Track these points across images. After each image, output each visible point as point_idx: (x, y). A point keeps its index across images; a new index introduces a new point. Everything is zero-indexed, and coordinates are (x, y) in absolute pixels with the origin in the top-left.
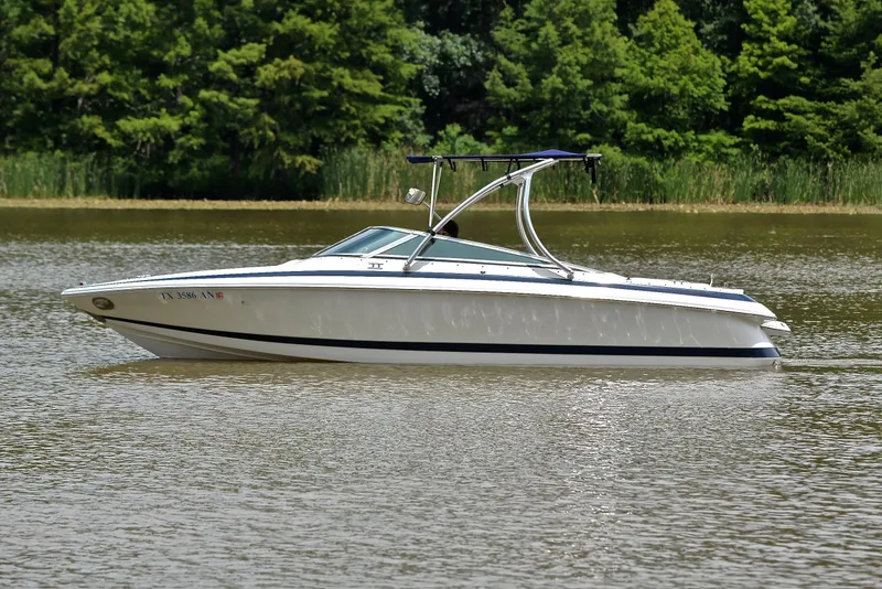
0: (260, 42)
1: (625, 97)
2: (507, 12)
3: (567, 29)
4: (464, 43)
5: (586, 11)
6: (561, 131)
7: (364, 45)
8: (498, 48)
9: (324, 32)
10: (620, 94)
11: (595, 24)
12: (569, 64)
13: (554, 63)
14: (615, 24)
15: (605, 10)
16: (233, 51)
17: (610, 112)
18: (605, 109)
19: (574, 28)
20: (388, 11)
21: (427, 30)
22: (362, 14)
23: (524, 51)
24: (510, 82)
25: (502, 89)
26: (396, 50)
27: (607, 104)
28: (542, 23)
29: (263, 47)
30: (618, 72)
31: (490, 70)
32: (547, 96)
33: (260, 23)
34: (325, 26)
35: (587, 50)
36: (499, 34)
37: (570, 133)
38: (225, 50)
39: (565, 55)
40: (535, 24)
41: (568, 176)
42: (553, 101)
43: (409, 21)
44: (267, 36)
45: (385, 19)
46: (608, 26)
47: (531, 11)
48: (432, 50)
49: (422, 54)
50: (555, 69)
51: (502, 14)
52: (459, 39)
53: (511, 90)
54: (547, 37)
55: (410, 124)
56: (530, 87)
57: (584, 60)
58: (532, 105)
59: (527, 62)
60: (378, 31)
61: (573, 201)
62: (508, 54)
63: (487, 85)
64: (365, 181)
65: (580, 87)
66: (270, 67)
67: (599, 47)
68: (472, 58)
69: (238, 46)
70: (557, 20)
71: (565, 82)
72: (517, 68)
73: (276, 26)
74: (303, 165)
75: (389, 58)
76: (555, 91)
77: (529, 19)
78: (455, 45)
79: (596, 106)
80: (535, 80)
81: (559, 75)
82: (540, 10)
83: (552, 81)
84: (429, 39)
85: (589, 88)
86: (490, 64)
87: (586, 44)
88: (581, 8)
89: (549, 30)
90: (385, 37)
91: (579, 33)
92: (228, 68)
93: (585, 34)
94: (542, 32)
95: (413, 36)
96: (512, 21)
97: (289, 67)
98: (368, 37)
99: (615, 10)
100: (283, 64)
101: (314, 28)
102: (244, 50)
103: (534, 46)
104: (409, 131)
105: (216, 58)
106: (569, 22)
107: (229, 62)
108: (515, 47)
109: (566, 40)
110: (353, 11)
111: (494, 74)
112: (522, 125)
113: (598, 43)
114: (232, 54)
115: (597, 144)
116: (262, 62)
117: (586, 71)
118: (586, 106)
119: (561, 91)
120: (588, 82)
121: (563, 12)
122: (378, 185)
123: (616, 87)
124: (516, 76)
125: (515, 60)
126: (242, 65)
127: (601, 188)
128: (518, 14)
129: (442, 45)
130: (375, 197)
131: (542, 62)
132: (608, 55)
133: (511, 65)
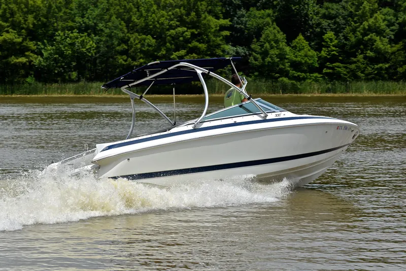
0: (185, 50)
1: (289, 64)
2: (255, 40)
3: (272, 44)
4: (243, 49)
5: (277, 40)
6: (271, 74)
7: (215, 50)
8: (253, 50)
9: (203, 46)
10: (287, 63)
11: (280, 43)
12: (273, 54)
13: (269, 54)
14: (286, 43)
15: (283, 39)
16: (177, 52)
18: (283, 67)
19: (274, 44)
20: (221, 40)
21: (232, 45)
22: (214, 41)
23: (260, 51)
24: (256, 59)
25: (254, 62)
26: (224, 51)
27: (284, 65)
28: (265, 43)
29: (186, 51)
30: (287, 57)
31: (250, 56)
32: (266, 64)
33: (185, 44)
34: (203, 45)
35: (278, 50)
36: (253, 46)
37: (273, 74)
38: (175, 52)
39: (272, 52)
40: (263, 43)
41: (273, 87)
42: (268, 65)
43: (227, 43)
44: (187, 48)
45: (220, 42)
46: (284, 43)
47: (262, 39)
48: (234, 51)
49: (231, 52)
50: (269, 56)
51: (253, 40)
52: (241, 48)
53: (256, 62)
54: (266, 47)
55: (228, 72)
56: (262, 61)
57: (277, 53)
58: (263, 66)
59: (260, 54)
60: (218, 46)
61: (274, 93)
62: (255, 52)
63: (249, 61)
64: (215, 88)
65: (276, 61)
66: (188, 57)
67: (281, 49)
68: (245, 53)
69: (179, 51)
70: (269, 42)
71: (272, 60)
72: (258, 56)
73: (190, 45)
74: (197, 84)
75: (221, 53)
76: (269, 62)
77: (261, 42)
78: (240, 50)
79: (281, 66)
80: (263, 59)
81: (270, 58)
82: (264, 39)
83: (268, 59)
84: (233, 48)
85: (279, 61)
86: (250, 55)
87: (277, 49)
88: (276, 38)
89: (267, 45)
90: (220, 48)
91: (276, 45)
92: (176, 57)
93: (277, 46)
94: (265, 45)
95: (228, 47)
96: (257, 42)
97: (193, 57)
98: (215, 48)
99: (286, 39)
100: (192, 56)
101: (200, 45)
102: (180, 52)
103: (263, 49)
104: (227, 74)
105: (172, 54)
106: (272, 43)
107: (176, 55)
108: (257, 50)
109: (272, 47)
110: (211, 40)
111: (252, 58)
112: (259, 72)
113: (281, 48)
114: (177, 53)
115: (281, 77)
116: (185, 55)
117: (278, 56)
118: (278, 66)
119: (270, 62)
120: (278, 60)
121: (271, 40)
122: (219, 89)
123: (286, 61)
124: (258, 58)
125: (257, 54)
126: (180, 56)
127: (282, 90)
128: (258, 40)
129: (236, 50)
130: (218, 93)
131: (265, 54)
132: (284, 52)
133: (256, 55)
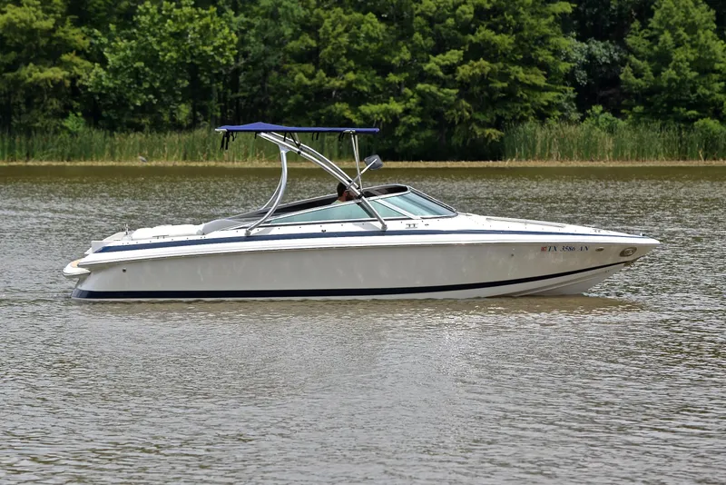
0: (459, 49)
1: (723, 84)
2: (636, 24)
3: (679, 35)
4: (604, 47)
5: (694, 23)
6: (675, 109)
7: (533, 50)
8: (630, 51)
9: (505, 41)
10: (719, 81)
11: (700, 32)
12: (681, 61)
13: (671, 61)
14: (715, 31)
15: (707, 22)
16: (441, 56)
17: (712, 95)
18: (708, 93)
19: (685, 35)
20: (550, 25)
21: (578, 38)
22: (532, 28)
23: (649, 52)
24: (638, 74)
25: (632, 79)
26: (556, 53)
27: (709, 89)
28: (662, 32)
29: (461, 52)
30: (717, 66)
31: (624, 66)
32: (665, 85)
33: (459, 35)
34: (505, 37)
35: (694, 50)
36: (630, 41)
37: (682, 110)
38: (435, 55)
39: (679, 55)
40: (656, 33)
41: (681, 141)
42: (669, 88)
43: (566, 32)
44: (464, 45)
45: (548, 31)
46: (709, 33)
47: (653, 23)
48: (582, 52)
49: (575, 55)
50: (671, 65)
51: (632, 26)
52: (601, 44)
53: (639, 80)
54: (665, 42)
55: (566, 105)
56: (653, 78)
57: (692, 58)
58: (654, 90)
59: (650, 60)
60: (543, 40)
61: (685, 159)
62: (636, 54)
63: (622, 77)
64: (534, 146)
65: (689, 77)
66: (466, 66)
67: (702, 48)
68: (611, 57)
69: (444, 52)
70: (672, 29)
71: (678, 74)
72: (643, 64)
73: (471, 37)
74: (490, 135)
75: (551, 58)
76: (671, 80)
77: (651, 29)
78: (598, 48)
79: (701, 90)
80: (657, 73)
81: (674, 68)
82: (660, 22)
83: (669, 73)
84: (580, 45)
85: (696, 77)
86: (624, 62)
87: (693, 46)
88: (689, 20)
89: (667, 37)
90: (548, 44)
91: (688, 38)
92: (437, 68)
93: (693, 39)
94: (661, 38)
95: (568, 43)
96: (640, 30)
97: (479, 67)
98: (535, 44)
99: (716, 22)
100: (475, 64)
101: (498, 38)
102: (448, 55)
103: (656, 48)
104: (565, 110)
105: (428, 61)
106: (681, 31)
107: (437, 64)
108: (641, 49)
109: (678, 44)
110: (526, 26)
111: (627, 69)
112: (647, 105)
113: (702, 45)
114: (439, 58)
115: (702, 118)
116: (461, 63)
117: (694, 65)
118: (694, 90)
119: (675, 80)
120: (695, 74)
121: (676, 23)
122: (543, 149)
123: (715, 77)
124: (643, 70)
125: (642, 59)
126: (447, 65)
127: (705, 150)
128: (644, 25)
129: (589, 49)
130: (541, 158)
131: (662, 59)
132: (710, 54)
133: (639, 62)
